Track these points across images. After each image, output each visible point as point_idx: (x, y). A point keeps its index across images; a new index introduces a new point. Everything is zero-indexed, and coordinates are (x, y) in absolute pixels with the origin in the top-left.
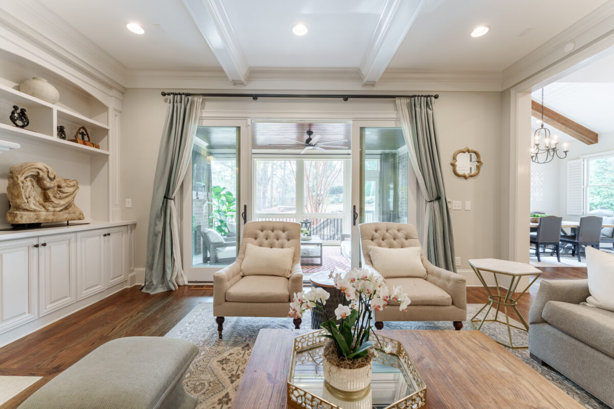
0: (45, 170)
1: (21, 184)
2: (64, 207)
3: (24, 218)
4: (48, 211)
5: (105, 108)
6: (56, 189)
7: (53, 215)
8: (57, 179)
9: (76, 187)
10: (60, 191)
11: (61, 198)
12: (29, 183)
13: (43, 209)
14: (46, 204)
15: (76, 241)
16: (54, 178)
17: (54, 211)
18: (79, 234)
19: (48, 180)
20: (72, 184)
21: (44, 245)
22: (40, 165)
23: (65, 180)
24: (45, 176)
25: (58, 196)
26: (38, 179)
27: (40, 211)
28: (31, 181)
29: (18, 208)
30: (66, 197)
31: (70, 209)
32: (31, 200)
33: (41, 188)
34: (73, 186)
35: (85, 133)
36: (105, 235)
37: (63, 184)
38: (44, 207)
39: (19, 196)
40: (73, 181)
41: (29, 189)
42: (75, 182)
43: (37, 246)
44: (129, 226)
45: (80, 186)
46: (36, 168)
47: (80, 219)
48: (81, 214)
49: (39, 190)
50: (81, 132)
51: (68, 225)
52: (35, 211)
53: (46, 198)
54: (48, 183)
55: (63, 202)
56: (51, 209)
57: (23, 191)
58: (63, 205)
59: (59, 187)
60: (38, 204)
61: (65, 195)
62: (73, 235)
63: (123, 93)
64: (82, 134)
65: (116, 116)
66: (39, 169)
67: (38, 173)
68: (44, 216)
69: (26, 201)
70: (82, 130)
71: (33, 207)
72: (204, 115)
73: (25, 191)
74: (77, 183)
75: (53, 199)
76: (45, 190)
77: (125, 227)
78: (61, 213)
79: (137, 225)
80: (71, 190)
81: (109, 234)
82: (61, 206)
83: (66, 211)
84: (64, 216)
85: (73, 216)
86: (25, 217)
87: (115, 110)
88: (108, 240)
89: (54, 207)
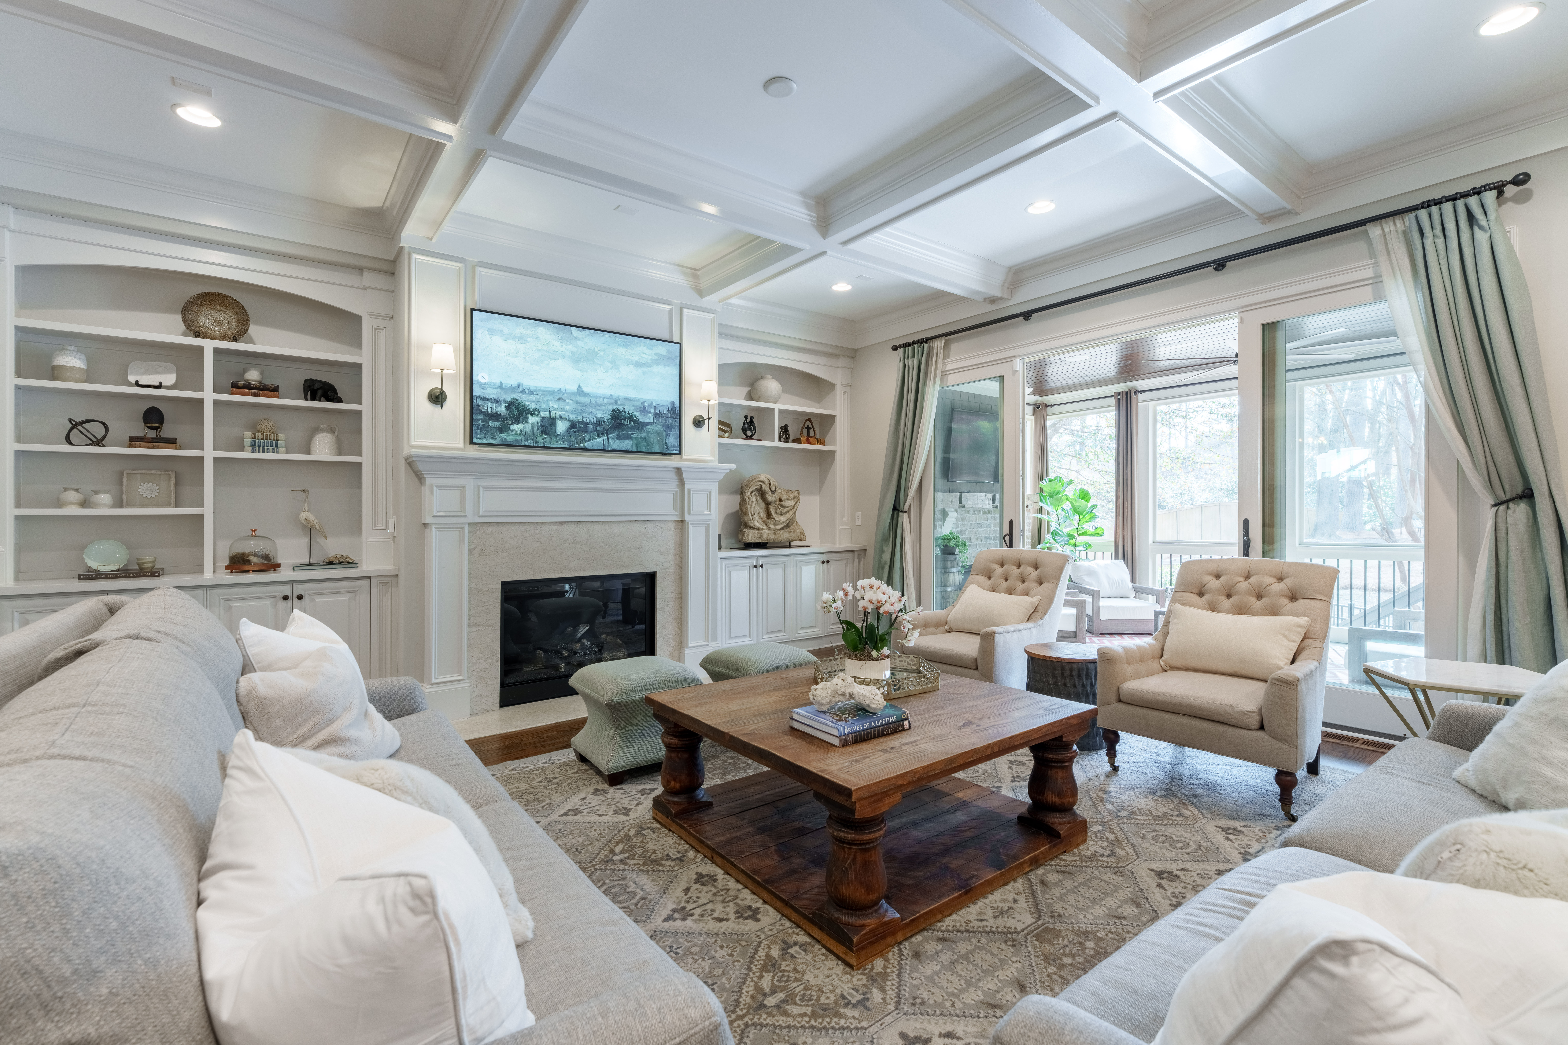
0: (767, 482)
1: (747, 500)
2: (784, 524)
3: (751, 537)
4: (769, 529)
5: (832, 386)
6: (778, 503)
7: (774, 534)
8: (779, 491)
9: (797, 499)
10: (781, 505)
11: (782, 514)
12: (754, 499)
13: (765, 527)
14: (769, 521)
15: (792, 567)
16: (776, 490)
17: (775, 530)
18: (796, 558)
19: (770, 493)
20: (792, 496)
21: (762, 566)
22: (763, 477)
23: (787, 492)
24: (767, 489)
25: (779, 511)
26: (761, 493)
27: (763, 529)
28: (756, 496)
29: (746, 526)
30: (787, 512)
31: (792, 527)
32: (756, 516)
33: (765, 502)
34: (794, 498)
35: (811, 426)
36: (823, 562)
37: (784, 497)
38: (766, 525)
39: (746, 513)
40: (795, 491)
41: (754, 505)
42: (796, 494)
43: (756, 567)
44: (856, 553)
45: (801, 498)
46: (759, 481)
47: (801, 540)
48: (802, 533)
49: (763, 505)
50: (806, 426)
51: (790, 546)
52: (758, 529)
53: (769, 515)
54: (770, 497)
55: (783, 519)
56: (772, 527)
57: (749, 507)
58: (783, 522)
59: (781, 500)
60: (761, 521)
61: (785, 510)
62: (788, 559)
63: (853, 358)
64: (808, 428)
65: (844, 393)
66: (762, 482)
67: (761, 486)
68: (766, 535)
69: (751, 517)
70: (808, 423)
71: (757, 524)
72: (949, 367)
73: (751, 507)
74: (799, 494)
75: (774, 515)
76: (768, 504)
77: (850, 554)
78: (782, 531)
79: (867, 551)
80: (790, 503)
81: (828, 562)
82: (781, 524)
83: (787, 530)
84: (784, 536)
85: (793, 535)
86: (750, 535)
87: (843, 385)
88: (828, 570)
89: (775, 525)
